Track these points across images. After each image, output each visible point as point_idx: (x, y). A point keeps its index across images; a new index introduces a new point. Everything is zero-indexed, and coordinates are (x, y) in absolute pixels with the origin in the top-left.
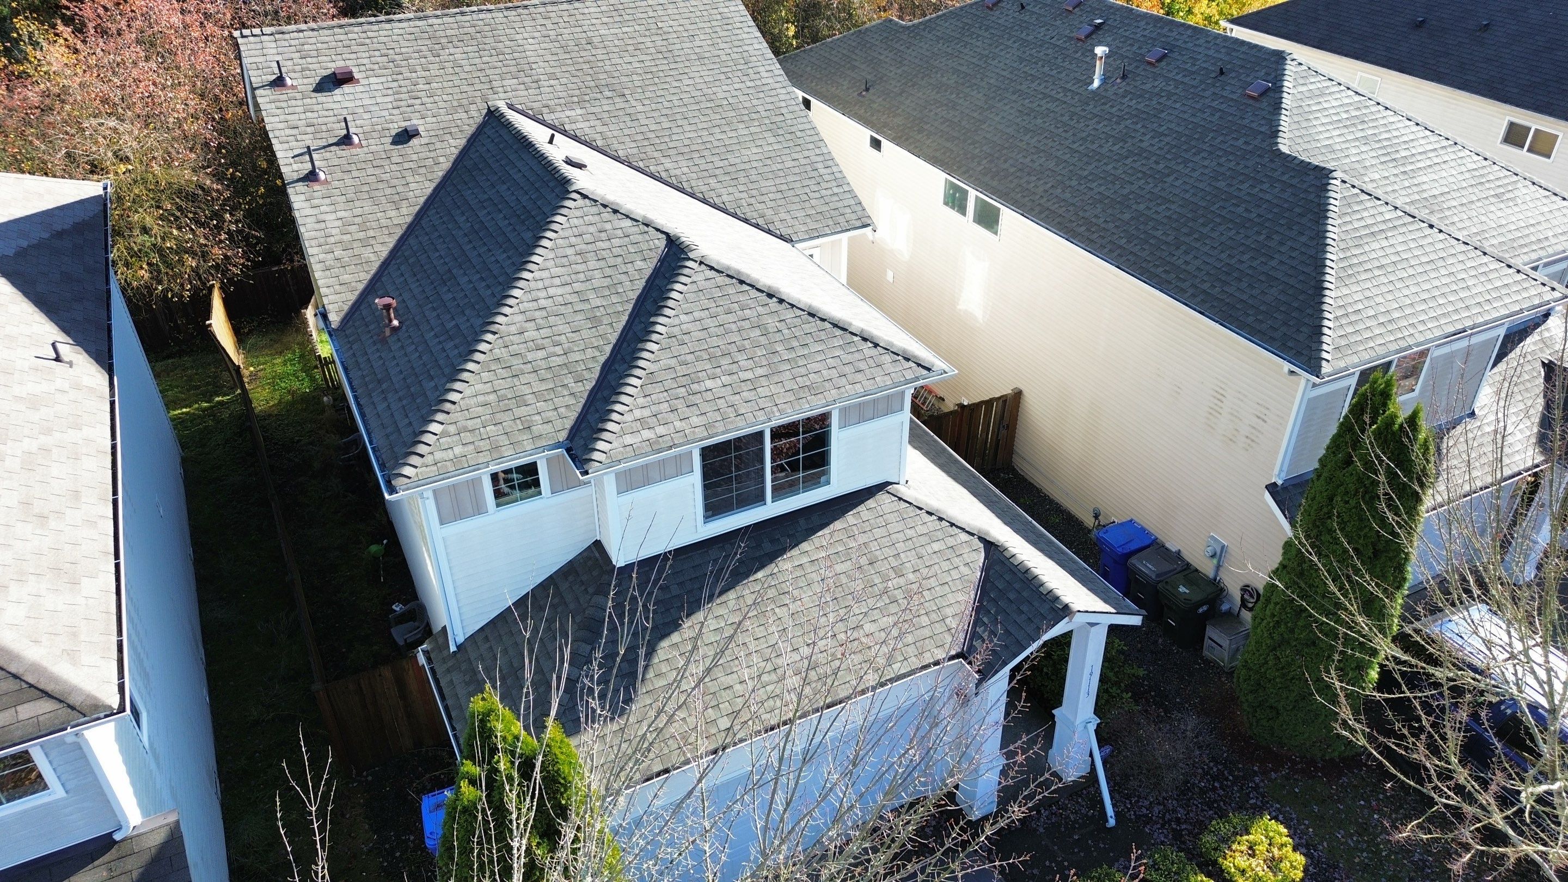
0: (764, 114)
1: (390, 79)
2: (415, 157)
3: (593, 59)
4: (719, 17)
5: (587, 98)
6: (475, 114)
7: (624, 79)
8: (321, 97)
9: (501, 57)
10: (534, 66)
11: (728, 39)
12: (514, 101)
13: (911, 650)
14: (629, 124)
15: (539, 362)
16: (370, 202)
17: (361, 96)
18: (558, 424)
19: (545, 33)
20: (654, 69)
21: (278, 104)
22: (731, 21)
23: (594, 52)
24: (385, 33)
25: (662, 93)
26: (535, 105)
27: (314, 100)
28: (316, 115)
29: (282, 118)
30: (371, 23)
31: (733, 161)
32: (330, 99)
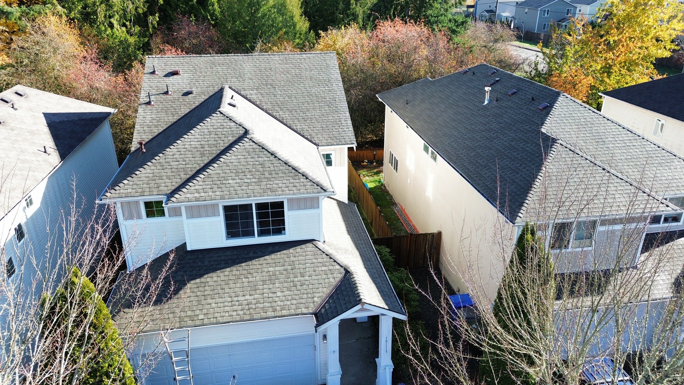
0: (328, 99)
1: (192, 75)
2: (188, 100)
3: (269, 74)
4: (325, 64)
5: (260, 87)
6: (216, 88)
7: (278, 82)
8: (165, 79)
9: (235, 71)
10: (245, 75)
11: (325, 72)
12: (232, 86)
13: (293, 307)
14: (272, 98)
15: (174, 166)
16: (165, 113)
17: (179, 79)
18: (170, 188)
19: (255, 64)
20: (291, 80)
21: (150, 79)
22: (329, 66)
23: (270, 72)
24: (197, 60)
25: (290, 88)
26: (240, 88)
27: (162, 79)
28: (160, 84)
29: (149, 84)
30: (194, 57)
31: (307, 114)
32: (168, 79)
